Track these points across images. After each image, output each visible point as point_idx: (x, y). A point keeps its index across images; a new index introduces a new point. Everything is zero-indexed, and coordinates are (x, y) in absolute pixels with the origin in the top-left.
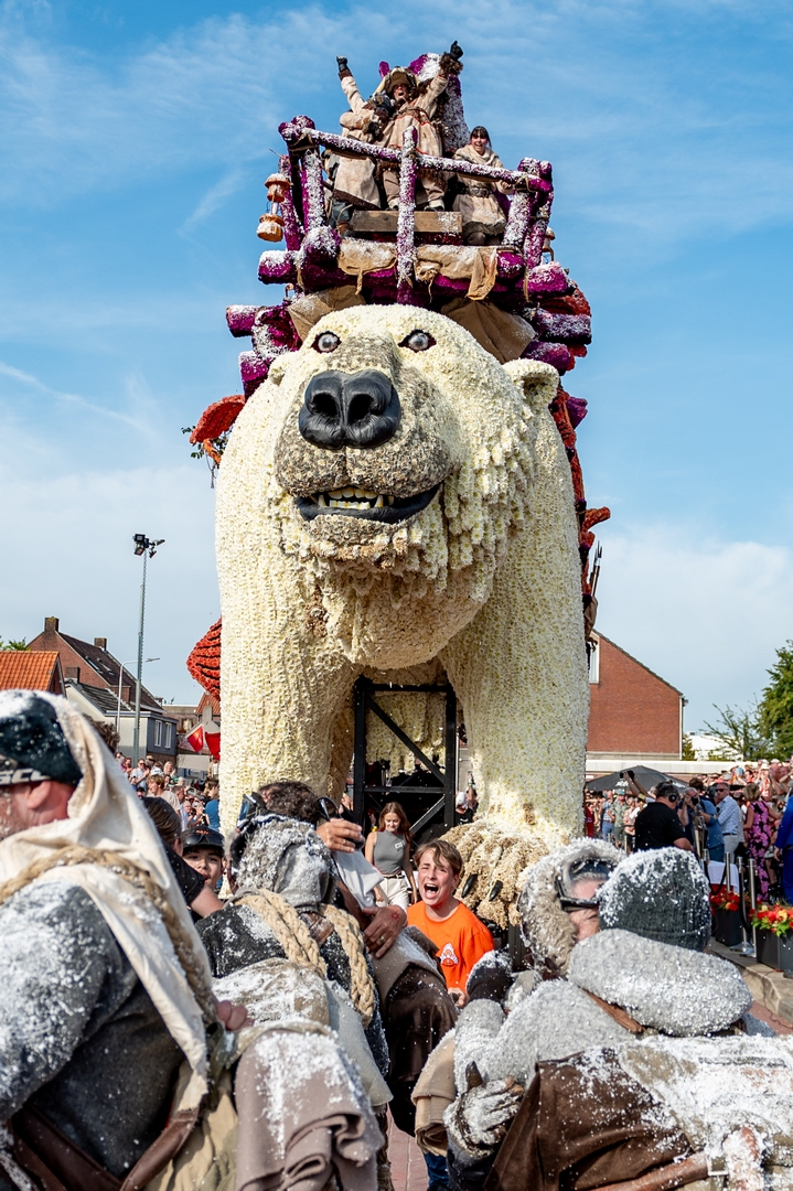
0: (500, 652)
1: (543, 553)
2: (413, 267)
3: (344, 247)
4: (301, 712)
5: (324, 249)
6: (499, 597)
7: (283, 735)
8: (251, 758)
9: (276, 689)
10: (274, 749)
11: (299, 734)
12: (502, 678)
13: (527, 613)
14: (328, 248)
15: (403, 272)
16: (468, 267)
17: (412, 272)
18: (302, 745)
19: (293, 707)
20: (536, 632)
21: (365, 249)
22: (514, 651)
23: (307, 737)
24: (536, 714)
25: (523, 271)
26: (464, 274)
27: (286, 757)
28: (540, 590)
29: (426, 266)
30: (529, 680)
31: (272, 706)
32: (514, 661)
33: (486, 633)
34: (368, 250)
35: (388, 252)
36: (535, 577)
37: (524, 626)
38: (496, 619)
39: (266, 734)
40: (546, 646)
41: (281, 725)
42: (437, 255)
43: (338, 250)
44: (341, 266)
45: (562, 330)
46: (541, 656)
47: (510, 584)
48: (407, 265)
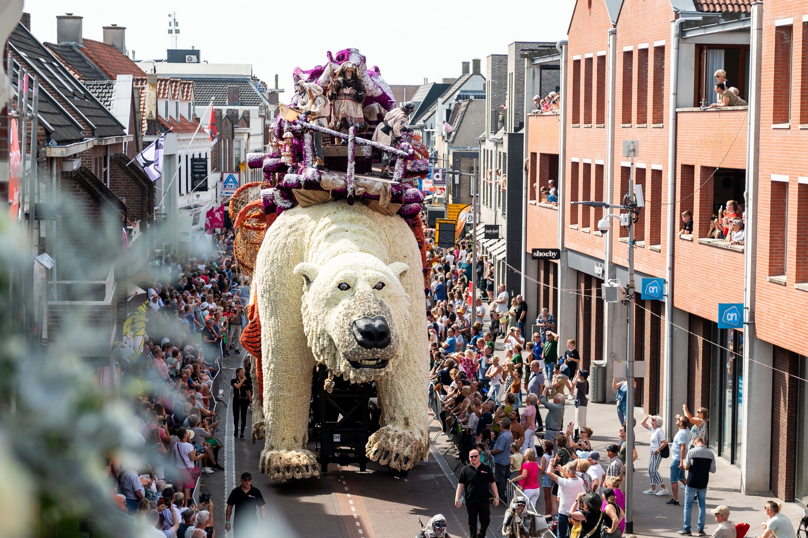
2: (354, 189)
3: (323, 177)
5: (315, 180)
14: (317, 179)
15: (350, 192)
16: (378, 191)
17: (354, 191)
21: (332, 178)
25: (402, 193)
26: (377, 194)
29: (360, 189)
34: (334, 179)
35: (343, 181)
42: (365, 184)
43: (320, 179)
44: (322, 186)
45: (415, 169)
48: (351, 189)
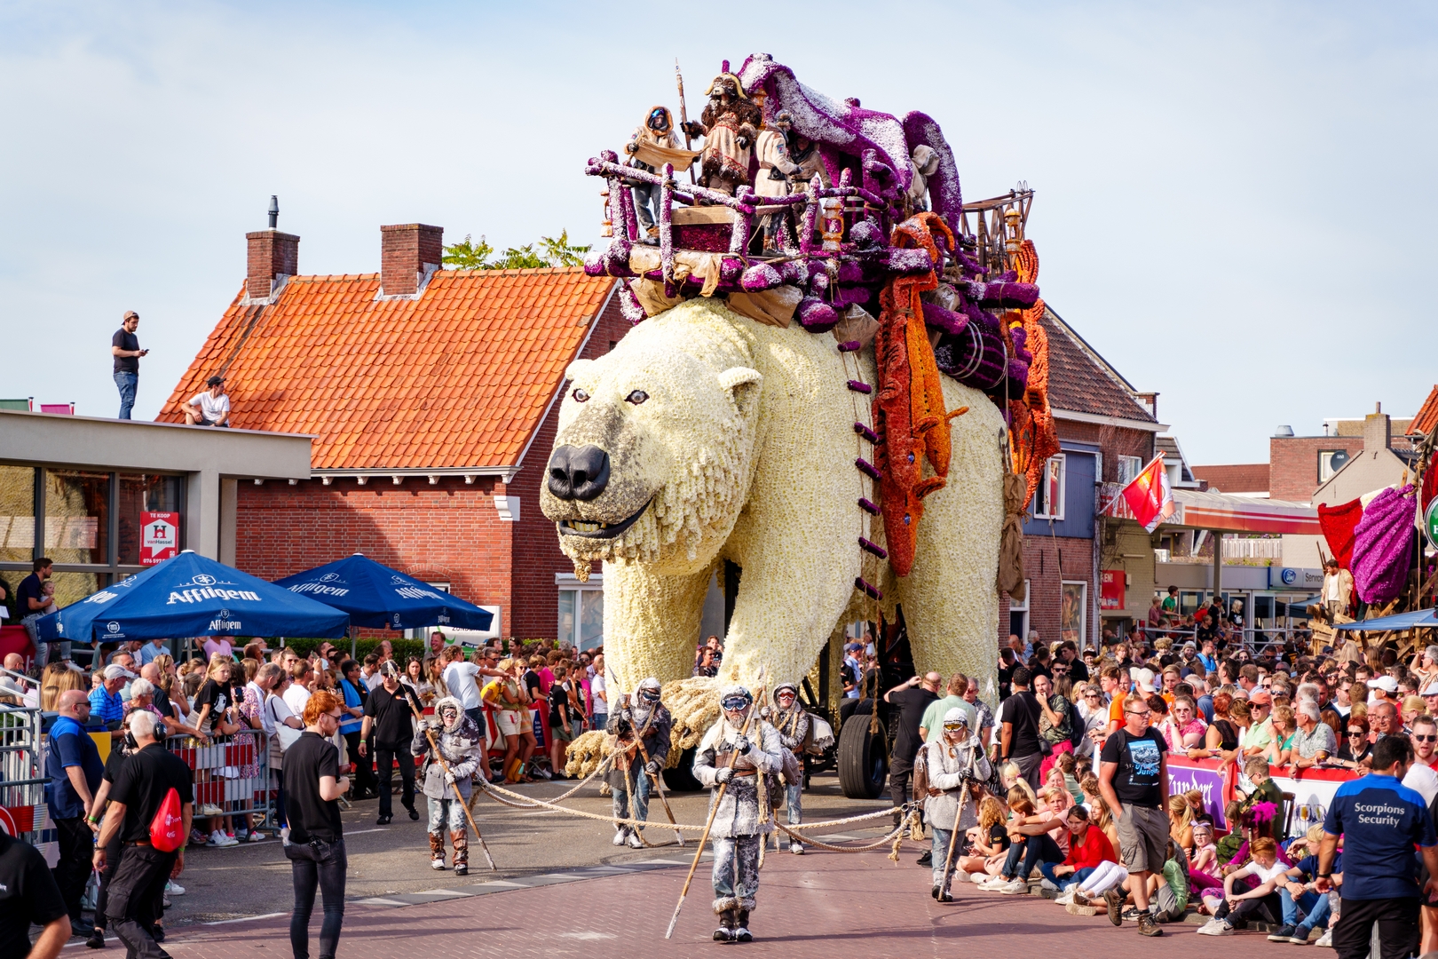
1: (795, 475)
2: (672, 269)
3: (633, 253)
4: (651, 593)
7: (637, 612)
8: (617, 629)
9: (630, 577)
10: (631, 622)
11: (651, 611)
14: (620, 255)
15: (665, 273)
16: (705, 270)
17: (672, 273)
18: (655, 619)
19: (643, 590)
21: (645, 253)
22: (765, 552)
23: (658, 612)
25: (740, 272)
26: (701, 276)
27: (641, 628)
29: (681, 270)
31: (627, 589)
34: (646, 255)
35: (658, 257)
39: (624, 610)
41: (635, 604)
42: (687, 259)
43: (628, 255)
44: (632, 267)
48: (668, 270)
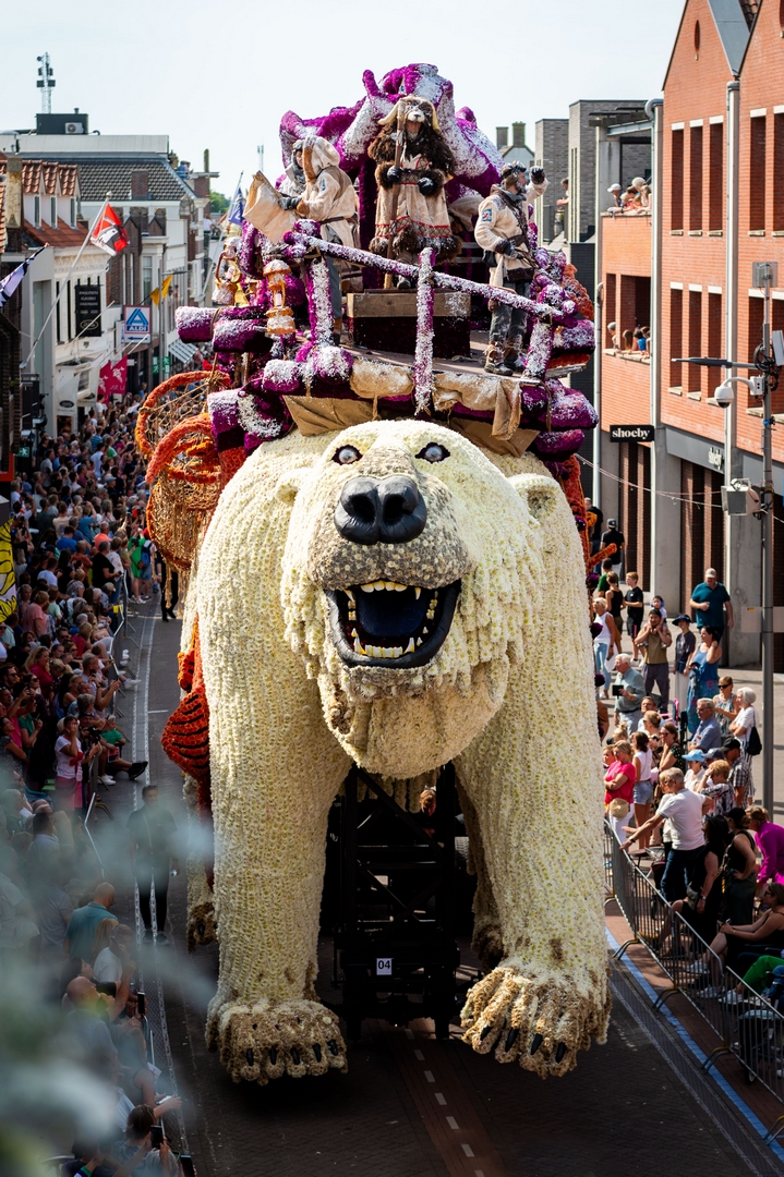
0: (518, 767)
1: (560, 661)
2: (431, 396)
3: (356, 368)
5: (338, 375)
6: (516, 709)
12: (522, 798)
13: (546, 726)
15: (422, 403)
16: (492, 400)
20: (554, 747)
21: (379, 371)
22: (533, 768)
24: (558, 839)
26: (486, 407)
28: (558, 701)
29: (447, 397)
30: (550, 801)
31: (275, 812)
32: (533, 778)
33: (503, 745)
34: (383, 373)
35: (404, 374)
36: (552, 688)
37: (542, 740)
38: (513, 732)
40: (565, 759)
41: (286, 830)
42: (457, 384)
43: (350, 371)
44: (355, 389)
46: (560, 772)
47: (527, 696)
48: (425, 396)
